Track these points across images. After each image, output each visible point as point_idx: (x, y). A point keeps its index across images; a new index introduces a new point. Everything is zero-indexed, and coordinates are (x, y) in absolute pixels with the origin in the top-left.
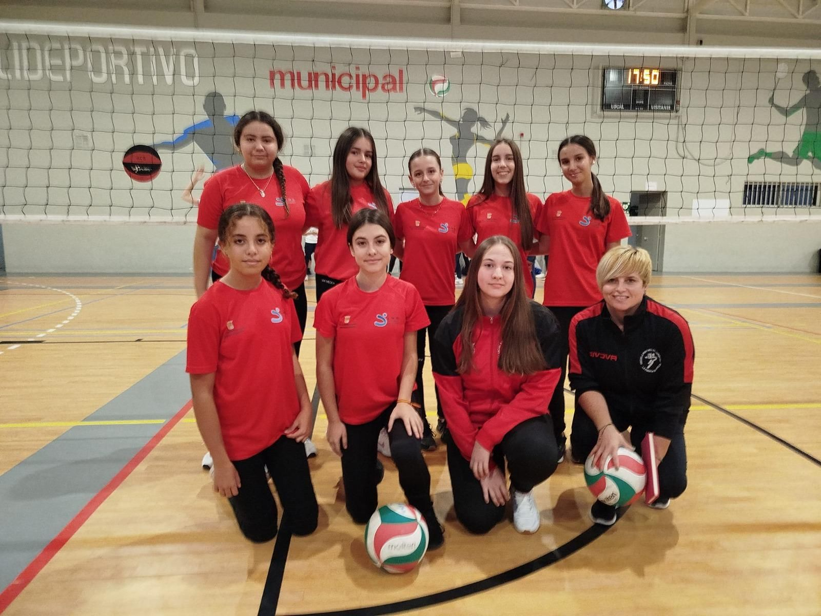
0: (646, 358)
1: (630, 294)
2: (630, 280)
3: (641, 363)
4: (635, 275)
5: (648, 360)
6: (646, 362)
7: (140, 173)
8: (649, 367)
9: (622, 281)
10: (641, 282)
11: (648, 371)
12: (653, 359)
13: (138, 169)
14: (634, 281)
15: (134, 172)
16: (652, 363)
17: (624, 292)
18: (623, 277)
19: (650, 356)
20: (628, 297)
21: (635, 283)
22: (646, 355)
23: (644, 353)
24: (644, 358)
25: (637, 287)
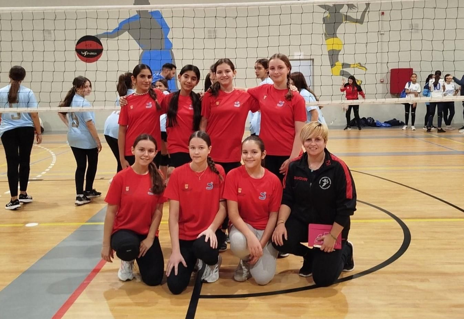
0: (323, 181)
1: (318, 147)
2: (318, 139)
3: (320, 183)
4: (320, 137)
5: (324, 182)
6: (322, 183)
7: (87, 56)
8: (323, 186)
9: (313, 140)
10: (323, 140)
11: (322, 188)
12: (326, 182)
13: (86, 53)
14: (320, 140)
15: (83, 55)
16: (325, 185)
17: (315, 145)
18: (314, 138)
19: (325, 180)
20: (317, 148)
21: (320, 141)
22: (323, 179)
23: (322, 178)
24: (322, 181)
25: (322, 143)
